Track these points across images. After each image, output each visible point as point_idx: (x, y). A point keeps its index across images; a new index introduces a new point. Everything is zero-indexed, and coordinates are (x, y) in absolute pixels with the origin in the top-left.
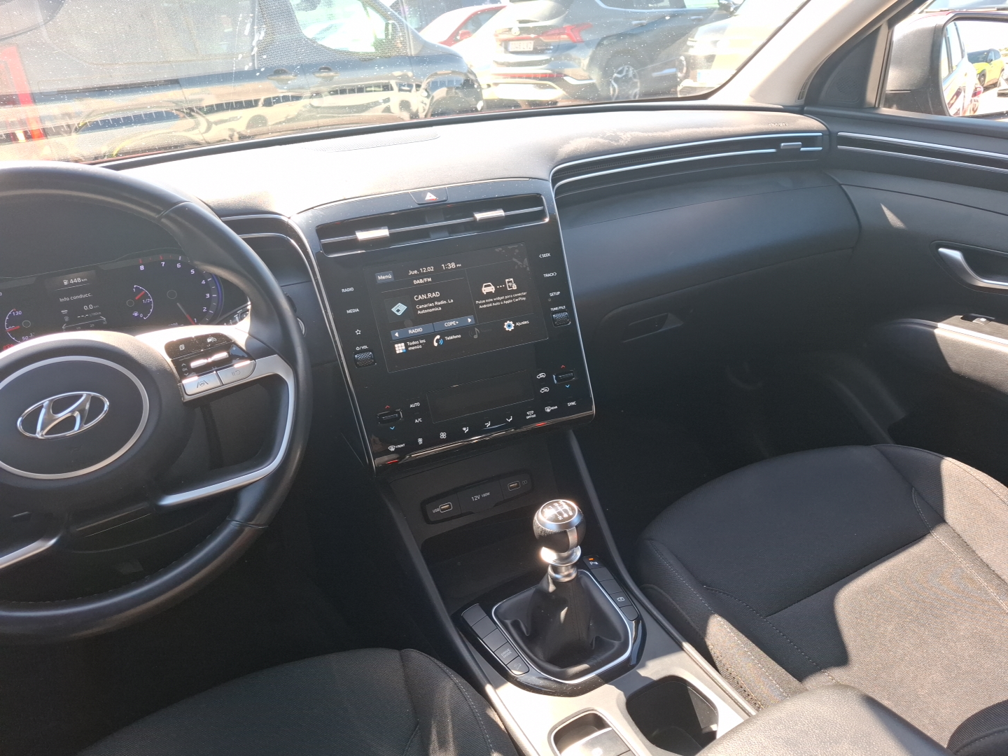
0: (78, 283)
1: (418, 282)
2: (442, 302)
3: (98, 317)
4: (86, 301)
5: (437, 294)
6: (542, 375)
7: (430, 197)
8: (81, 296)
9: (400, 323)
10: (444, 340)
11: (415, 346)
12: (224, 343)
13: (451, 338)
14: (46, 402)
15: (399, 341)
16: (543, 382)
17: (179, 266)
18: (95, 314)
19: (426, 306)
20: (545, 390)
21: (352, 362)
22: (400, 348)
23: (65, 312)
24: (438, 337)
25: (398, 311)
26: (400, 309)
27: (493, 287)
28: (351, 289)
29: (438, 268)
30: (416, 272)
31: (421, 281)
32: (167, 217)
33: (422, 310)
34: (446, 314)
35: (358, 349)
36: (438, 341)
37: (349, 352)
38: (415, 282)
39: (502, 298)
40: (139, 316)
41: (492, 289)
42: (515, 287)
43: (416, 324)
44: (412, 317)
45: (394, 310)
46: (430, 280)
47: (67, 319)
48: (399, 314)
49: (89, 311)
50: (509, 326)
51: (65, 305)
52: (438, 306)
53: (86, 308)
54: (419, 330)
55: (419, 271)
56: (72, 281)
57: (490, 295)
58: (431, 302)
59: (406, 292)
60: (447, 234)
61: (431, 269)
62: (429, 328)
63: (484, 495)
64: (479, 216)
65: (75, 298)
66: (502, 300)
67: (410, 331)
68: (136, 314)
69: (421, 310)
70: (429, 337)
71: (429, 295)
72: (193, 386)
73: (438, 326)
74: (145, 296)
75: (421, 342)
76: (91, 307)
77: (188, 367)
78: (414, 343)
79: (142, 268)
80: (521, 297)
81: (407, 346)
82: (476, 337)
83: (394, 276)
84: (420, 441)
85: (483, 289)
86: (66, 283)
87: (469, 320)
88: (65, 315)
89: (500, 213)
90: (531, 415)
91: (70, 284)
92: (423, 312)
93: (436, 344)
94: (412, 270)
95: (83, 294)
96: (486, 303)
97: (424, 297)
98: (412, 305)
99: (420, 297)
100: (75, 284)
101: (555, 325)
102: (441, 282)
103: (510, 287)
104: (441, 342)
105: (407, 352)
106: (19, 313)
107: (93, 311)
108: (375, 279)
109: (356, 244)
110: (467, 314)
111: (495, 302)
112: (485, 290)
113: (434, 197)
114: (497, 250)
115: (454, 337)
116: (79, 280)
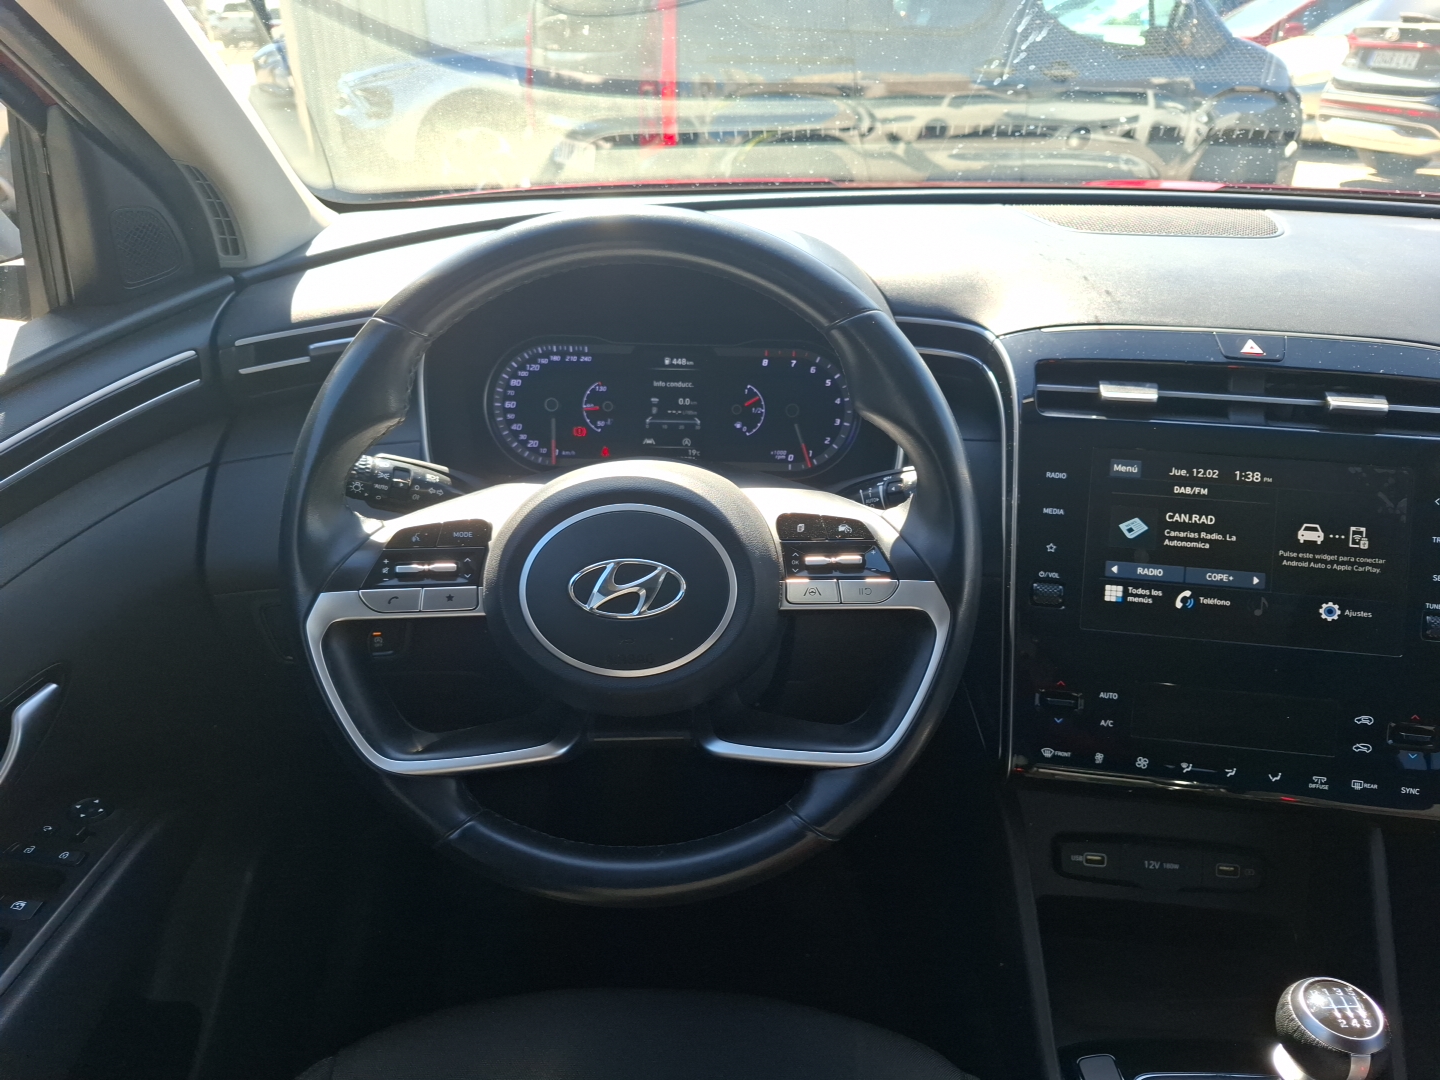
0: (681, 366)
1: (1182, 490)
2: (1215, 536)
3: (691, 417)
4: (684, 393)
5: (1210, 520)
6: (1366, 720)
7: (1251, 348)
8: (680, 384)
9: (1129, 551)
10: (1197, 601)
11: (1141, 596)
12: (861, 537)
13: (1210, 601)
14: (610, 565)
15: (1115, 581)
16: (1363, 734)
17: (813, 370)
18: (690, 412)
19: (1182, 535)
20: (1362, 748)
21: (1024, 591)
22: (1113, 593)
23: (655, 400)
24: (1187, 593)
25: (1130, 530)
26: (1134, 528)
27: (1321, 534)
28: (1062, 476)
29: (1226, 474)
30: (1183, 472)
31: (1188, 490)
32: (842, 329)
33: (1174, 540)
34: (1216, 557)
35: (1042, 574)
36: (1184, 600)
37: (1026, 575)
38: (1177, 490)
39: (1332, 558)
40: (741, 429)
41: (1318, 537)
42: (1364, 544)
43: (1153, 562)
44: (1151, 548)
45: (1124, 527)
46: (1205, 492)
47: (654, 410)
48: (1130, 536)
49: (684, 407)
50: (1331, 612)
51: (658, 392)
52: (1204, 541)
53: (681, 401)
54: (1157, 572)
55: (1190, 472)
56: (675, 362)
57: (1310, 546)
58: (1195, 530)
59: (1154, 501)
60: (1261, 418)
61: (1212, 474)
62: (1178, 573)
63: (1169, 866)
64: (1335, 401)
65: (673, 384)
66: (1332, 562)
67: (1140, 570)
68: (738, 426)
69: (1172, 539)
70: (1172, 590)
71: (1195, 518)
72: (798, 589)
73: (1192, 574)
74: (758, 404)
75: (1154, 593)
76: (688, 402)
77: (802, 562)
78: (1140, 591)
79: (765, 362)
80: (1372, 567)
81: (1126, 593)
82: (1258, 613)
83: (1142, 470)
84: (1099, 757)
85: (1301, 532)
86: (667, 362)
87: (1256, 581)
88: (655, 405)
89: (1380, 404)
90: (1319, 782)
91: (671, 365)
92: (1175, 543)
93: (1179, 605)
94: (1177, 468)
95: (683, 382)
96: (1298, 559)
97: (1185, 518)
98: (1157, 527)
99: (1177, 517)
100: (678, 366)
101: (1427, 637)
102: (1223, 502)
103: (1354, 542)
104: (1190, 604)
105: (1122, 605)
106: (603, 389)
107: (689, 407)
108: (1109, 467)
109: (1094, 402)
110: (1255, 570)
111: (1316, 561)
112: (1304, 535)
113: (1258, 350)
114: (1352, 470)
115: (1216, 602)
116: (683, 362)
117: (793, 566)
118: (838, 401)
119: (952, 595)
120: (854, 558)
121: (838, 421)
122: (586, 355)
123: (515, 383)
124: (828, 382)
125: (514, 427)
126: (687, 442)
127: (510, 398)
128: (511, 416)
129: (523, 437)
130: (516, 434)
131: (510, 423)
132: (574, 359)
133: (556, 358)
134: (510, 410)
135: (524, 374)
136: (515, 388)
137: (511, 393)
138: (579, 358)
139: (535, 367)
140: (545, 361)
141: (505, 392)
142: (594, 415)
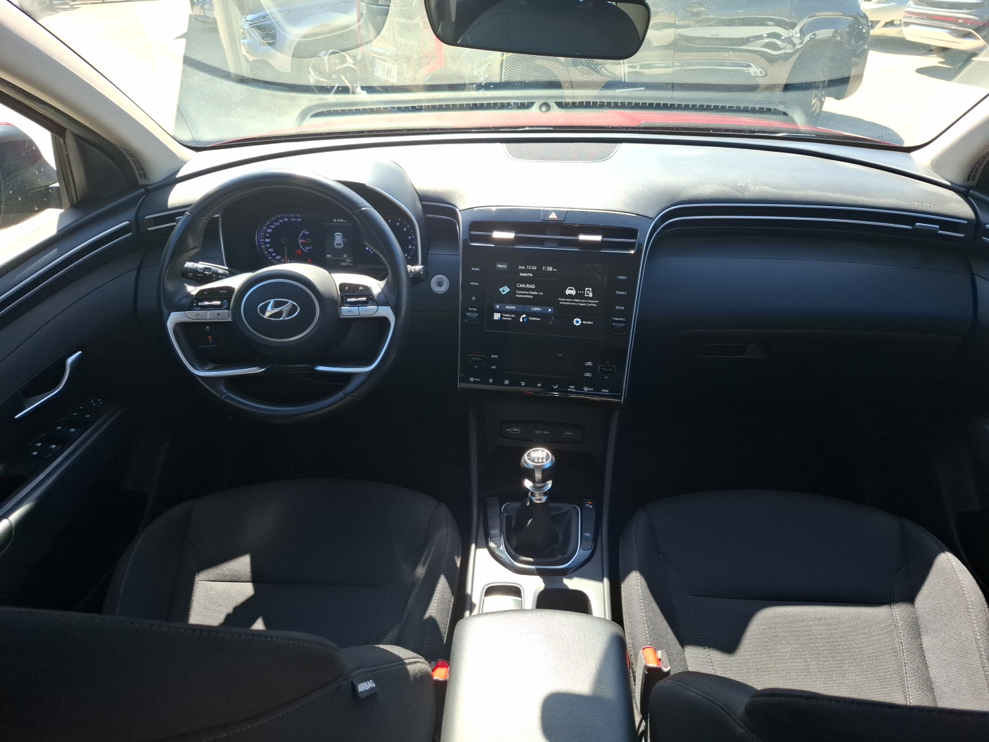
0: (341, 222)
1: (523, 275)
2: (535, 293)
5: (533, 286)
6: (589, 364)
7: (553, 216)
9: (503, 299)
10: (528, 319)
11: (508, 317)
12: (366, 291)
13: (533, 319)
14: (272, 301)
15: (498, 311)
16: (588, 369)
19: (523, 292)
20: (588, 375)
21: (464, 316)
22: (497, 316)
24: (524, 316)
25: (503, 291)
26: (505, 290)
27: (575, 291)
28: (478, 269)
29: (539, 268)
30: (523, 268)
31: (525, 274)
32: (355, 214)
33: (520, 295)
34: (535, 301)
35: (470, 309)
36: (523, 318)
37: (465, 310)
38: (521, 274)
39: (579, 300)
41: (573, 292)
42: (591, 295)
43: (511, 303)
44: (511, 298)
45: (501, 290)
46: (531, 275)
48: (503, 293)
50: (577, 322)
52: (531, 295)
54: (513, 308)
55: (526, 267)
57: (570, 296)
58: (527, 291)
59: (512, 278)
60: (556, 245)
61: (534, 268)
62: (521, 308)
63: (545, 432)
64: (582, 237)
66: (578, 302)
67: (507, 307)
69: (519, 294)
70: (518, 314)
71: (528, 286)
72: (346, 311)
73: (526, 308)
75: (513, 316)
77: (346, 300)
78: (507, 315)
80: (593, 304)
81: (501, 316)
82: (550, 323)
83: (508, 266)
84: (491, 380)
85: (567, 290)
86: (335, 221)
87: (550, 310)
89: (598, 238)
90: (572, 389)
91: (337, 222)
92: (520, 296)
93: (521, 320)
94: (521, 266)
96: (565, 301)
97: (524, 286)
98: (514, 289)
99: (521, 286)
100: (339, 222)
101: (612, 331)
102: (539, 279)
103: (587, 294)
104: (525, 320)
105: (500, 320)
106: (308, 233)
108: (495, 266)
109: (489, 239)
110: (549, 306)
111: (573, 302)
112: (568, 292)
113: (555, 217)
114: (586, 265)
115: (535, 319)
116: (342, 220)
117: (344, 302)
118: (410, 238)
119: (396, 311)
120: (364, 299)
122: (299, 218)
123: (269, 230)
124: (405, 229)
125: (270, 250)
126: (345, 256)
127: (267, 238)
128: (268, 245)
129: (274, 254)
130: (270, 253)
131: (268, 248)
132: (294, 220)
133: (286, 220)
134: (267, 243)
135: (273, 227)
136: (269, 233)
137: (268, 235)
138: (289, 219)
139: (278, 224)
140: (281, 221)
141: (265, 235)
142: (304, 245)
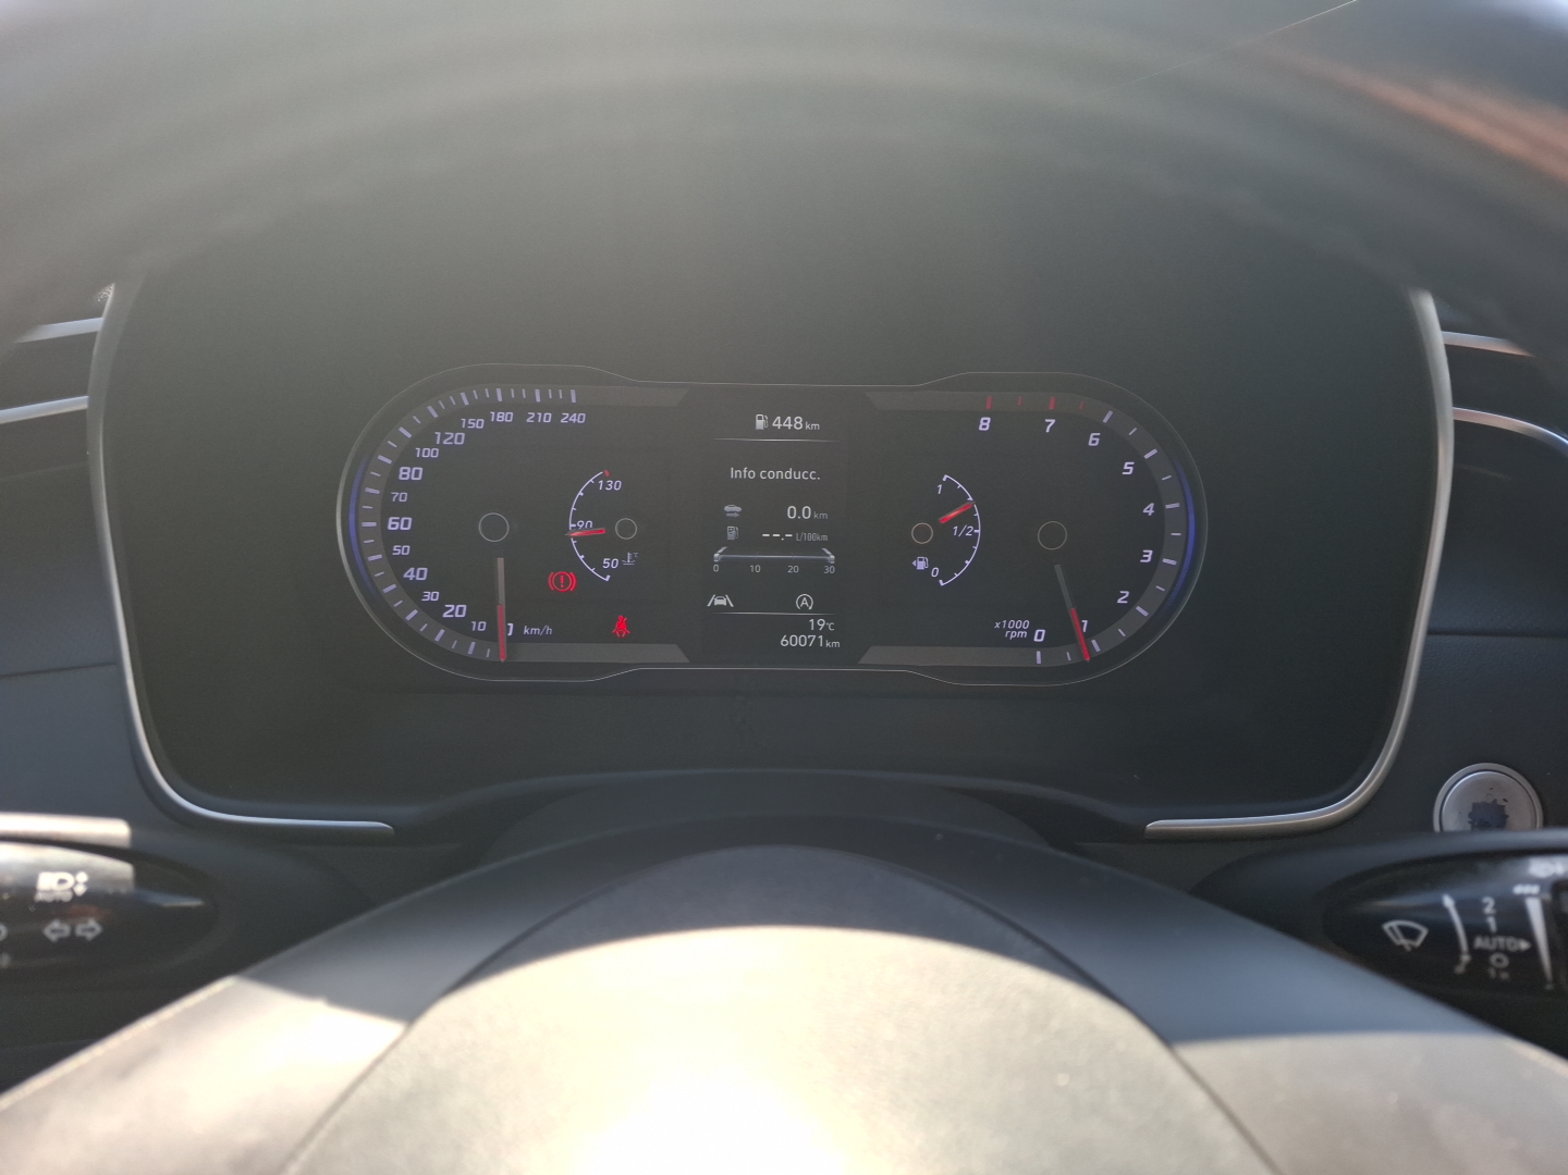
0: (792, 433)
3: (816, 547)
4: (798, 493)
8: (790, 474)
17: (1094, 440)
18: (812, 537)
23: (733, 509)
40: (927, 571)
47: (732, 533)
49: (798, 526)
51: (739, 491)
53: (791, 512)
56: (777, 423)
65: (773, 475)
68: (921, 565)
74: (966, 518)
76: (807, 512)
79: (985, 424)
86: (760, 424)
88: (732, 521)
91: (770, 431)
95: (796, 469)
100: (784, 432)
106: (614, 485)
107: (811, 525)
116: (798, 423)
118: (1149, 510)
121: (1149, 555)
122: (572, 409)
123: (407, 473)
124: (1128, 468)
125: (410, 574)
126: (805, 601)
127: (399, 510)
128: (400, 550)
129: (431, 596)
130: (414, 590)
131: (399, 565)
132: (547, 418)
133: (503, 417)
134: (400, 537)
135: (431, 453)
136: (407, 486)
137: (401, 497)
138: (557, 416)
139: (456, 438)
140: (477, 424)
141: (386, 496)
142: (595, 546)
